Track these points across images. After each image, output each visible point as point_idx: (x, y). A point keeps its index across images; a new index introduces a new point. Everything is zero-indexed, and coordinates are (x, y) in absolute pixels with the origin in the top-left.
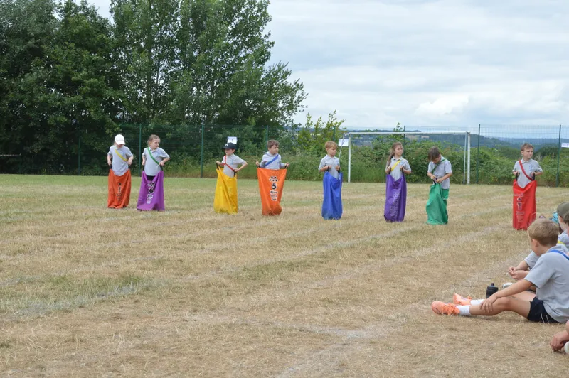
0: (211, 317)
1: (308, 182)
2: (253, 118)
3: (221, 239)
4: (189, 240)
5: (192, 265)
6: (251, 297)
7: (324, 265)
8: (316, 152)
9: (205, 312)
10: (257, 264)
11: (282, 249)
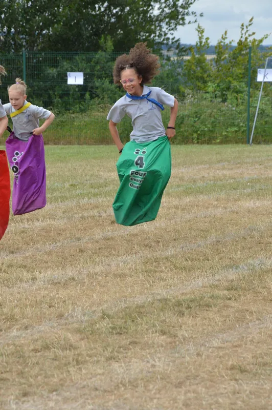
0: (51, 404)
1: (206, 147)
2: (109, 37)
3: (63, 261)
4: (11, 266)
5: (17, 310)
6: (115, 365)
7: (232, 303)
8: (218, 93)
9: (42, 396)
10: (123, 305)
11: (163, 275)
